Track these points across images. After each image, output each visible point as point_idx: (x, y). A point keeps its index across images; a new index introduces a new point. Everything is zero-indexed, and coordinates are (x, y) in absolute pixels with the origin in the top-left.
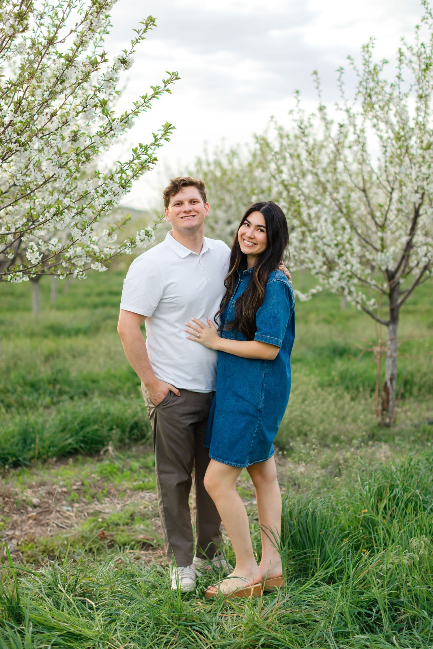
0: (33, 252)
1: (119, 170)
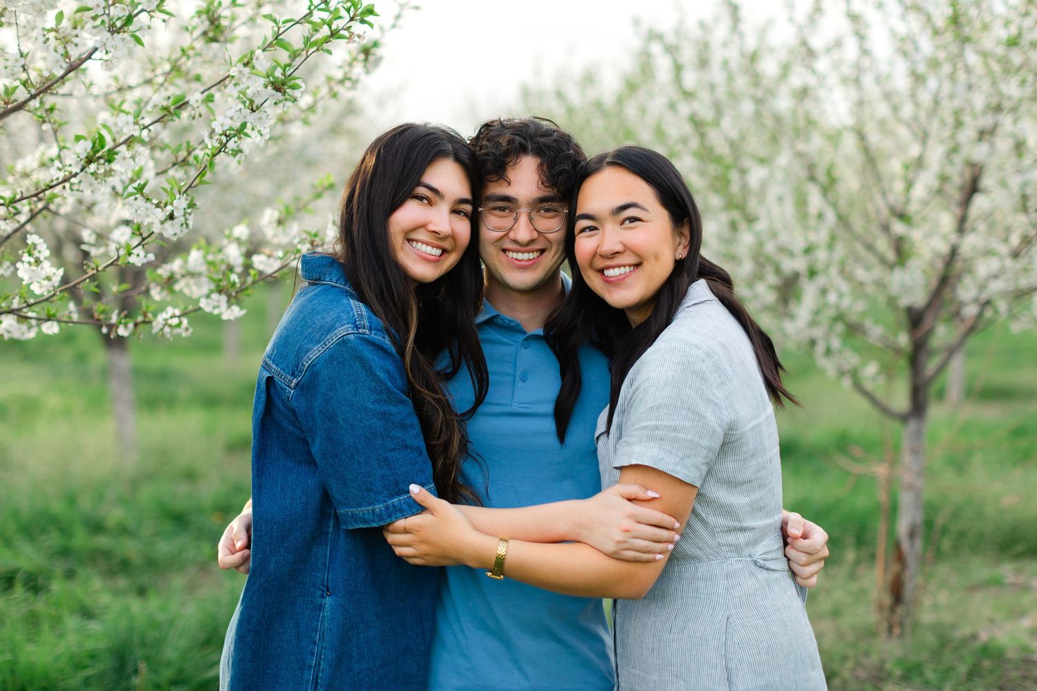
0: (38, 262)
1: (269, 39)
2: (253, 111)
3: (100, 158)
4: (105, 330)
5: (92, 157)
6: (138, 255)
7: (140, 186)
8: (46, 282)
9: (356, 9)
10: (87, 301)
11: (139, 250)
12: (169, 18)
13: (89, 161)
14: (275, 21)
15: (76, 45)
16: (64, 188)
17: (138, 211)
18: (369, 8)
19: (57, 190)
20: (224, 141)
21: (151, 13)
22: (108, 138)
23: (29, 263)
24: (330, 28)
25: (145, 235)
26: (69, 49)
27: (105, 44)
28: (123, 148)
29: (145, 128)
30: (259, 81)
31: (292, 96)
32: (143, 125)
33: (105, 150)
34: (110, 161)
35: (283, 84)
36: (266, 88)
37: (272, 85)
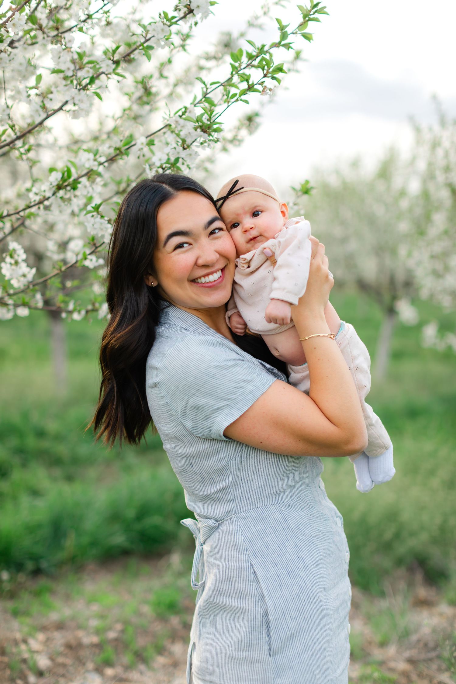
0: (17, 263)
1: (200, 97)
2: (184, 149)
3: (66, 186)
4: (64, 315)
5: (61, 185)
6: (91, 260)
7: (96, 206)
8: (22, 279)
9: (269, 68)
11: (93, 256)
12: (122, 80)
13: (59, 188)
14: (204, 83)
15: (51, 100)
16: (39, 208)
17: (95, 225)
18: (279, 66)
19: (34, 210)
21: (109, 76)
22: (73, 170)
23: (11, 264)
24: (248, 83)
25: (97, 245)
26: (45, 102)
27: (73, 98)
28: (84, 180)
29: (101, 164)
30: (190, 126)
31: (216, 138)
32: (100, 162)
33: (71, 180)
34: (74, 188)
35: (209, 127)
36: (196, 130)
37: (201, 128)
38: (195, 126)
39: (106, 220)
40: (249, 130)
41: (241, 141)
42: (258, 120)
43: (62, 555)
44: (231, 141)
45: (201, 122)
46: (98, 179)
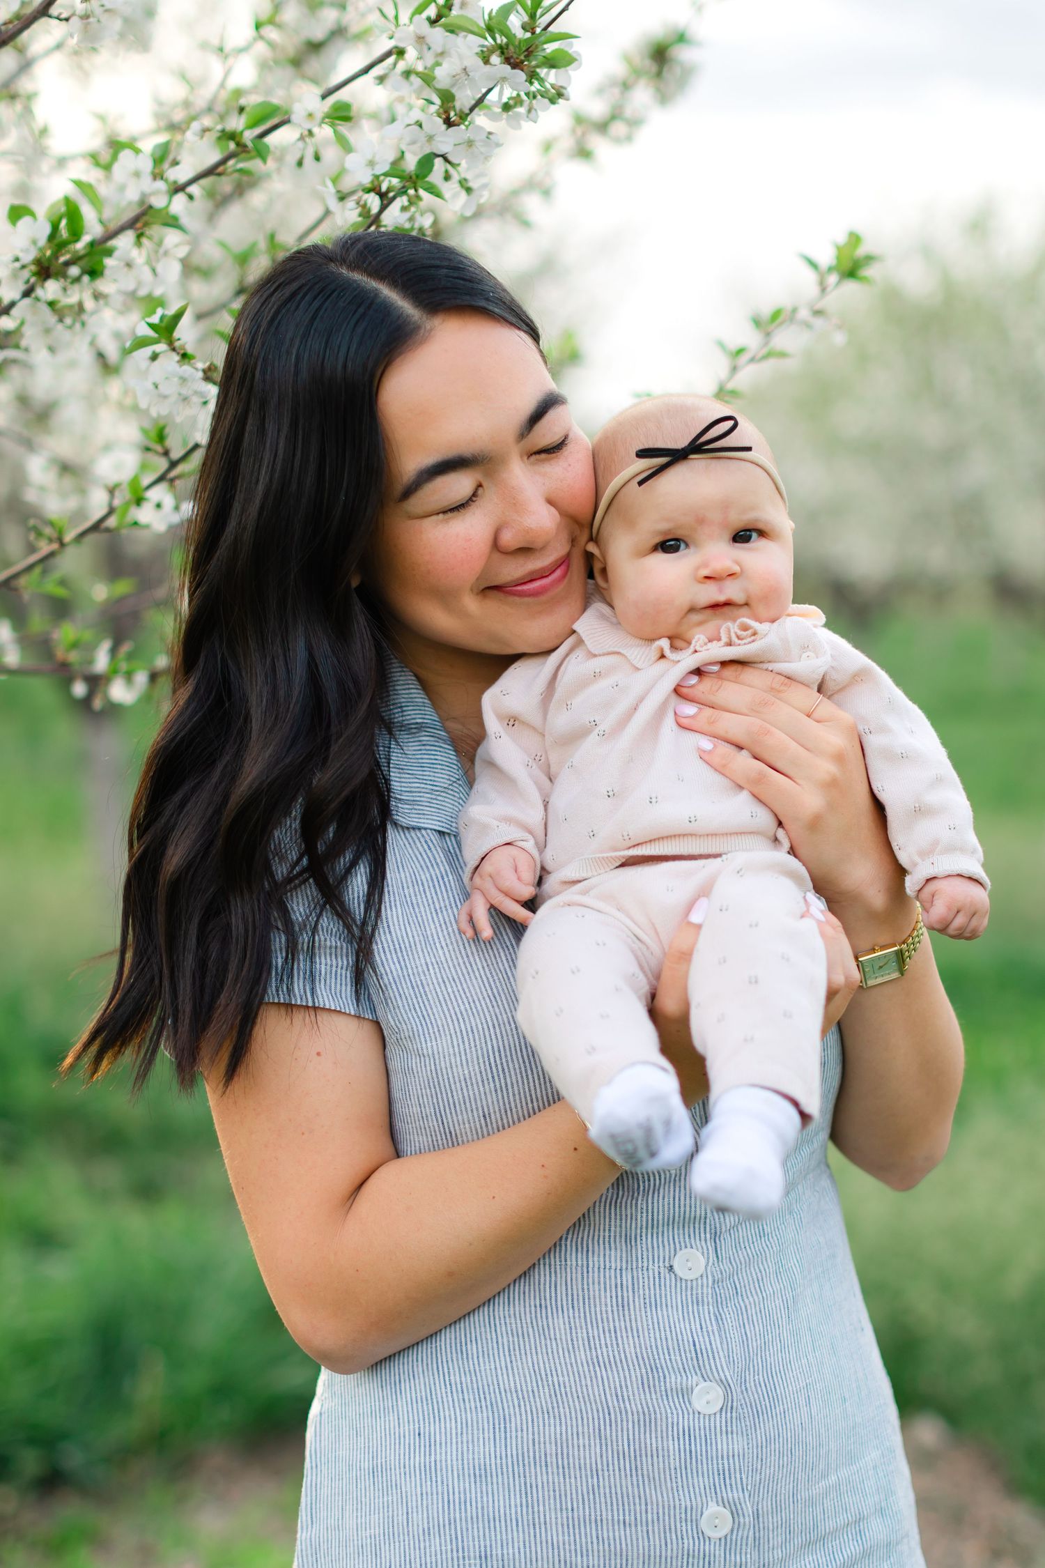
2: (449, 123)
3: (67, 264)
4: (79, 689)
5: (49, 260)
6: (159, 506)
7: (165, 321)
10: (38, 622)
11: (160, 493)
13: (45, 270)
17: (161, 387)
20: (375, 209)
22: (89, 214)
25: (176, 454)
28: (124, 242)
29: (178, 189)
30: (467, 48)
31: (553, 86)
32: (175, 182)
33: (80, 246)
34: (94, 272)
35: (529, 51)
36: (486, 61)
37: (502, 53)
38: (483, 46)
39: (196, 369)
40: (658, 90)
41: (635, 123)
42: (683, 54)
43: (126, 1428)
44: (602, 127)
45: (502, 33)
46: (172, 238)
